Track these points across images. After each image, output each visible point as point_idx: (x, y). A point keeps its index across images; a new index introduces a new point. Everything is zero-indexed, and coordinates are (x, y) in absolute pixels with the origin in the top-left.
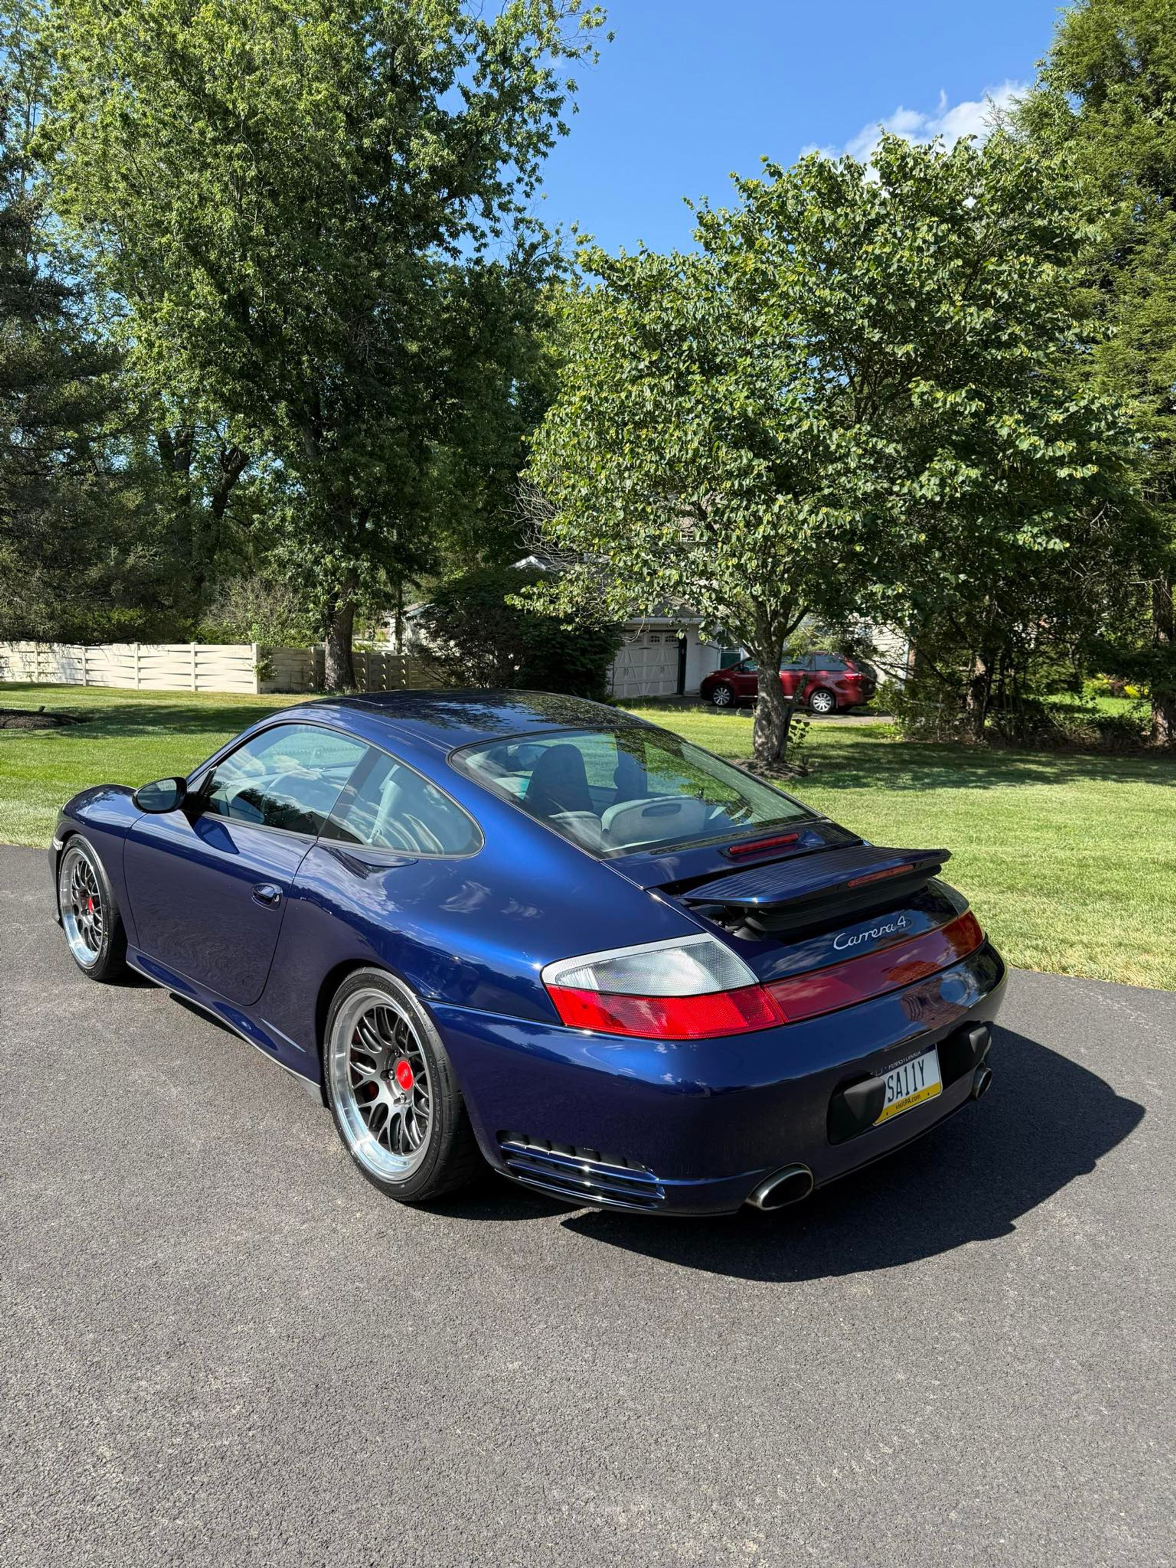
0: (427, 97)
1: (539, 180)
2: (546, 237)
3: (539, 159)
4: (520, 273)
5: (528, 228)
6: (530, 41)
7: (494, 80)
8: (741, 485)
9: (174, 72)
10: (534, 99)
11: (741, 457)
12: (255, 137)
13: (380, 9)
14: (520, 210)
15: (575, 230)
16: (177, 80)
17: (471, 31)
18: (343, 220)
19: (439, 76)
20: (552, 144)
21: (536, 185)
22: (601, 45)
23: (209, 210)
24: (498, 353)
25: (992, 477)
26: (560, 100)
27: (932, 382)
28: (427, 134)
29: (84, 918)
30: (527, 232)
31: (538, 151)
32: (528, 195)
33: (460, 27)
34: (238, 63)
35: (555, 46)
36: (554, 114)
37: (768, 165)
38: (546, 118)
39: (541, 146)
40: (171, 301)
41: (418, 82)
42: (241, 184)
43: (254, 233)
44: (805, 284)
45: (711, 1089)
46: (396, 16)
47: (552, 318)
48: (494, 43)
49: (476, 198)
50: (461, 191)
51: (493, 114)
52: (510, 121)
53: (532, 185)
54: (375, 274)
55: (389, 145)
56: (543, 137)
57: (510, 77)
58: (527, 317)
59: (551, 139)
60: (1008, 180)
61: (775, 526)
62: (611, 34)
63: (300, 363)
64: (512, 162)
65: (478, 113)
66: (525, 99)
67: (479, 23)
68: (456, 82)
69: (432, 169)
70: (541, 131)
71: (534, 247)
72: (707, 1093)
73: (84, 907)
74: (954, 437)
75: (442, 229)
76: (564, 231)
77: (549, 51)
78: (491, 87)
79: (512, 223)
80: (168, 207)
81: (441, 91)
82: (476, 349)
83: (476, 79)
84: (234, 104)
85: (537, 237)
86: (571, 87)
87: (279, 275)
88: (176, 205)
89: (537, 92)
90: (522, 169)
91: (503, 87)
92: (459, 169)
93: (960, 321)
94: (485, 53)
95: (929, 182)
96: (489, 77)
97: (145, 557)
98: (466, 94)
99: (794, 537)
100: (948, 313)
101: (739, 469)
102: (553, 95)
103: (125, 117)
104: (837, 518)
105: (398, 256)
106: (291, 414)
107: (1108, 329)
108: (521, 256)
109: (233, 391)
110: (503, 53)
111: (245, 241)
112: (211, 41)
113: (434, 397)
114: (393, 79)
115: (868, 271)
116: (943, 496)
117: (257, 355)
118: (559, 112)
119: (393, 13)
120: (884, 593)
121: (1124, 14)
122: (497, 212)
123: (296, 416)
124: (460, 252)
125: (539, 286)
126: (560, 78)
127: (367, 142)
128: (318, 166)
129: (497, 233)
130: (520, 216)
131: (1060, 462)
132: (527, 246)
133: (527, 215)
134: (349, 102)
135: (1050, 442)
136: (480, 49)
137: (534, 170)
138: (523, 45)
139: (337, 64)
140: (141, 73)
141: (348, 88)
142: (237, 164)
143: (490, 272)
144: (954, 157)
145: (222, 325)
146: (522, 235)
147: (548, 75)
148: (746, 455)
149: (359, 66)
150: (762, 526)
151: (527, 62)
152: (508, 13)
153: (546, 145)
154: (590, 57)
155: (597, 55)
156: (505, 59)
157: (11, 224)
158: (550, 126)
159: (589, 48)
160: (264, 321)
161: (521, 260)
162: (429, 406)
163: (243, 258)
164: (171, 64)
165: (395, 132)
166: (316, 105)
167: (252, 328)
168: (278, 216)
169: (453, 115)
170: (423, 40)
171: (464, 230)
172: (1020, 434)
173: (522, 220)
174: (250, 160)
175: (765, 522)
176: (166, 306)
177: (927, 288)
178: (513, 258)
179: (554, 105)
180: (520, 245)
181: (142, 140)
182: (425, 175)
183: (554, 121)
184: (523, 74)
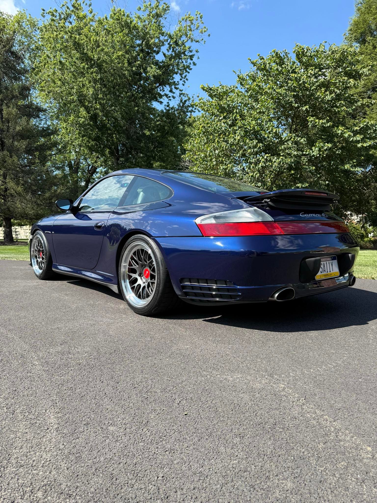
0: (153, 56)
1: (187, 80)
2: (189, 99)
3: (187, 73)
4: (181, 110)
5: (184, 96)
6: (184, 38)
7: (173, 50)
8: (254, 151)
9: (76, 48)
10: (185, 55)
11: (254, 142)
12: (100, 66)
13: (138, 29)
14: (181, 91)
15: (198, 97)
16: (77, 51)
17: (166, 35)
18: (126, 93)
19: (156, 49)
20: (191, 69)
21: (186, 81)
22: (206, 38)
23: (85, 89)
24: (174, 134)
25: (336, 149)
26: (194, 55)
27: (315, 117)
28: (152, 66)
29: (39, 259)
30: (183, 97)
31: (186, 71)
32: (183, 85)
33: (163, 34)
34: (95, 44)
35: (192, 39)
36: (192, 60)
37: (260, 57)
38: (189, 61)
39: (187, 69)
40: (73, 116)
41: (150, 51)
42: (95, 81)
43: (99, 97)
44: (273, 88)
45: (257, 252)
46: (143, 31)
47: (191, 123)
48: (173, 39)
49: (168, 86)
50: (163, 83)
51: (173, 60)
52: (178, 62)
53: (185, 81)
54: (136, 108)
55: (141, 69)
56: (188, 67)
57: (178, 49)
58: (183, 123)
59: (191, 68)
60: (337, 56)
61: (265, 163)
62: (209, 35)
63: (112, 137)
64: (178, 74)
65: (168, 60)
66: (183, 55)
67: (169, 33)
68: (161, 51)
69: (154, 76)
70: (188, 65)
71: (185, 101)
72: (256, 254)
73: (39, 256)
74: (323, 137)
75: (157, 96)
76: (195, 97)
77: (190, 40)
78: (172, 52)
79: (178, 95)
80: (73, 88)
81: (157, 54)
82: (167, 133)
83: (167, 50)
84: (93, 56)
85: (186, 98)
86: (197, 51)
87: (106, 108)
88: (75, 87)
89: (186, 53)
90: (181, 77)
91: (176, 52)
92: (162, 76)
93: (323, 98)
94: (170, 42)
95: (312, 57)
96: (172, 49)
97: (63, 189)
98: (164, 55)
99: (272, 166)
100: (320, 95)
101: (253, 146)
102: (191, 54)
103: (60, 62)
104: (285, 161)
105: (143, 103)
106: (110, 153)
107: (372, 101)
108: (181, 105)
109: (92, 145)
110: (176, 42)
111: (96, 98)
112: (87, 37)
113: (154, 148)
114: (142, 51)
115: (293, 84)
116: (320, 155)
117: (100, 134)
118: (193, 59)
119: (142, 30)
120: (301, 186)
121: (371, 16)
122: (174, 90)
123: (111, 153)
124: (163, 103)
125: (187, 113)
126: (193, 48)
127: (134, 69)
128: (119, 76)
129: (174, 97)
130: (181, 93)
131: (358, 142)
132: (183, 101)
133: (183, 92)
134: (129, 57)
135: (355, 135)
136: (169, 41)
137: (185, 76)
138: (182, 39)
139: (125, 46)
140: (65, 49)
141: (128, 53)
142: (94, 74)
143: (172, 108)
144: (320, 48)
145: (89, 124)
146: (182, 98)
147: (189, 48)
148: (255, 142)
149: (132, 47)
150: (261, 163)
151: (183, 44)
152: (177, 30)
153: (189, 69)
154: (203, 42)
155: (205, 42)
156: (176, 43)
157: (25, 89)
158: (190, 63)
159: (202, 39)
160: (102, 123)
161: (181, 106)
162: (153, 151)
163: (96, 103)
164: (75, 46)
165: (143, 66)
166: (119, 56)
167: (98, 125)
168: (106, 91)
169: (160, 60)
170: (152, 38)
171: (164, 95)
172: (345, 132)
173: (182, 94)
174: (98, 74)
175: (262, 162)
176: (72, 118)
177: (312, 88)
178: (179, 105)
179: (191, 57)
180: (181, 101)
181: (66, 71)
182: (152, 78)
183: (192, 62)
184: (182, 48)
